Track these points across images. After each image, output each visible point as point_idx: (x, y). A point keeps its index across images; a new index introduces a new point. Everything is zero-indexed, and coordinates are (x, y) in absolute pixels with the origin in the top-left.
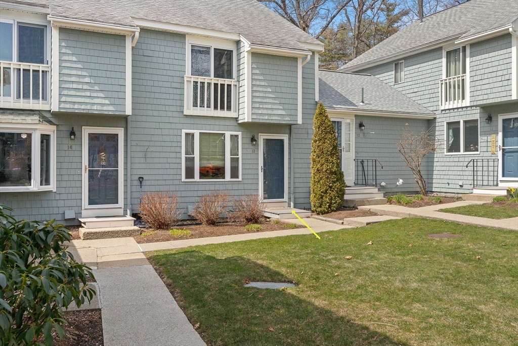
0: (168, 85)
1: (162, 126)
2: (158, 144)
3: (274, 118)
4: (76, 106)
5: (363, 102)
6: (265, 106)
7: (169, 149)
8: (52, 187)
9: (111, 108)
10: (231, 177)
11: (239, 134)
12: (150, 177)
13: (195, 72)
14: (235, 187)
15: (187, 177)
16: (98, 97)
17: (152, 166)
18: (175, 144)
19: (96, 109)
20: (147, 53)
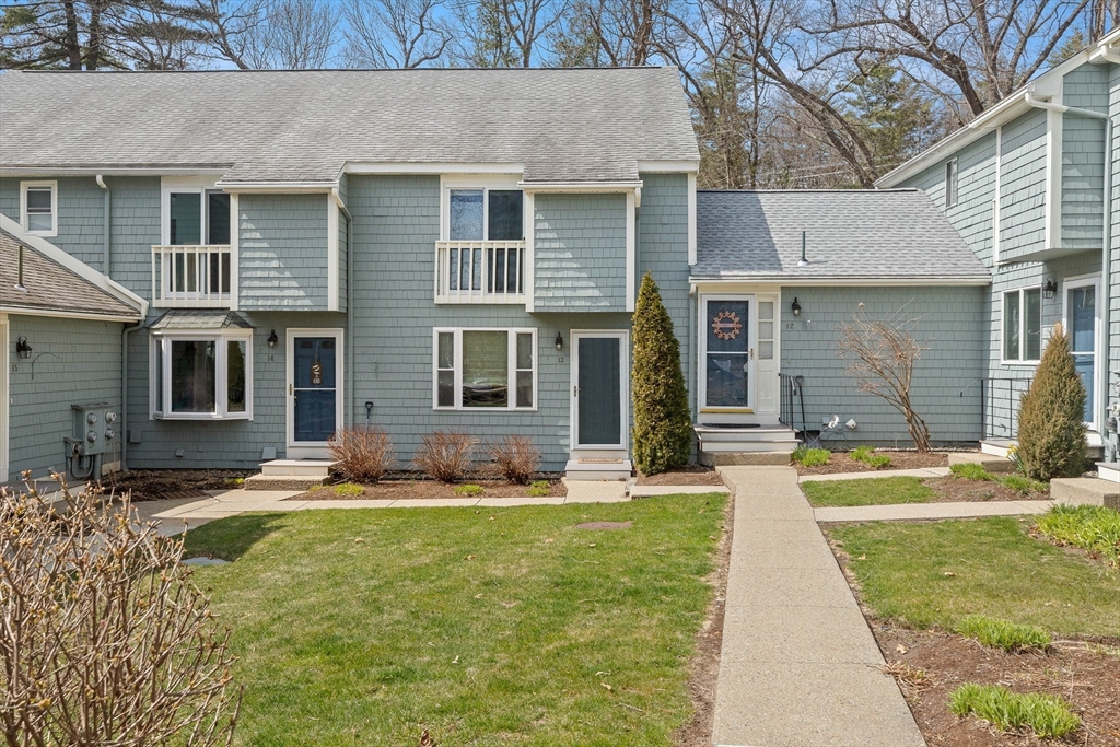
0: (413, 257)
1: (402, 322)
2: (397, 351)
3: (577, 303)
4: (260, 303)
5: (804, 260)
6: (559, 284)
7: (412, 359)
8: (248, 414)
9: (307, 302)
10: (518, 405)
11: (533, 331)
12: (384, 403)
13: (456, 233)
14: (527, 420)
15: (440, 404)
16: (290, 288)
17: (387, 385)
18: (423, 351)
19: (287, 305)
20: (378, 212)
